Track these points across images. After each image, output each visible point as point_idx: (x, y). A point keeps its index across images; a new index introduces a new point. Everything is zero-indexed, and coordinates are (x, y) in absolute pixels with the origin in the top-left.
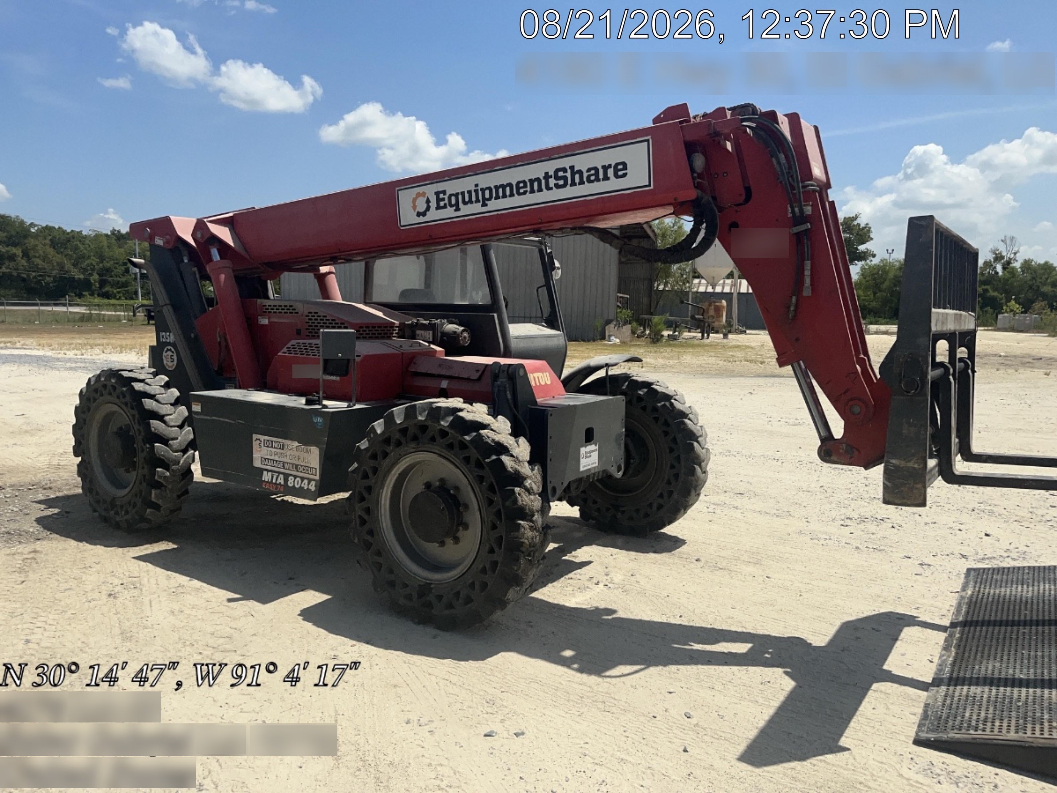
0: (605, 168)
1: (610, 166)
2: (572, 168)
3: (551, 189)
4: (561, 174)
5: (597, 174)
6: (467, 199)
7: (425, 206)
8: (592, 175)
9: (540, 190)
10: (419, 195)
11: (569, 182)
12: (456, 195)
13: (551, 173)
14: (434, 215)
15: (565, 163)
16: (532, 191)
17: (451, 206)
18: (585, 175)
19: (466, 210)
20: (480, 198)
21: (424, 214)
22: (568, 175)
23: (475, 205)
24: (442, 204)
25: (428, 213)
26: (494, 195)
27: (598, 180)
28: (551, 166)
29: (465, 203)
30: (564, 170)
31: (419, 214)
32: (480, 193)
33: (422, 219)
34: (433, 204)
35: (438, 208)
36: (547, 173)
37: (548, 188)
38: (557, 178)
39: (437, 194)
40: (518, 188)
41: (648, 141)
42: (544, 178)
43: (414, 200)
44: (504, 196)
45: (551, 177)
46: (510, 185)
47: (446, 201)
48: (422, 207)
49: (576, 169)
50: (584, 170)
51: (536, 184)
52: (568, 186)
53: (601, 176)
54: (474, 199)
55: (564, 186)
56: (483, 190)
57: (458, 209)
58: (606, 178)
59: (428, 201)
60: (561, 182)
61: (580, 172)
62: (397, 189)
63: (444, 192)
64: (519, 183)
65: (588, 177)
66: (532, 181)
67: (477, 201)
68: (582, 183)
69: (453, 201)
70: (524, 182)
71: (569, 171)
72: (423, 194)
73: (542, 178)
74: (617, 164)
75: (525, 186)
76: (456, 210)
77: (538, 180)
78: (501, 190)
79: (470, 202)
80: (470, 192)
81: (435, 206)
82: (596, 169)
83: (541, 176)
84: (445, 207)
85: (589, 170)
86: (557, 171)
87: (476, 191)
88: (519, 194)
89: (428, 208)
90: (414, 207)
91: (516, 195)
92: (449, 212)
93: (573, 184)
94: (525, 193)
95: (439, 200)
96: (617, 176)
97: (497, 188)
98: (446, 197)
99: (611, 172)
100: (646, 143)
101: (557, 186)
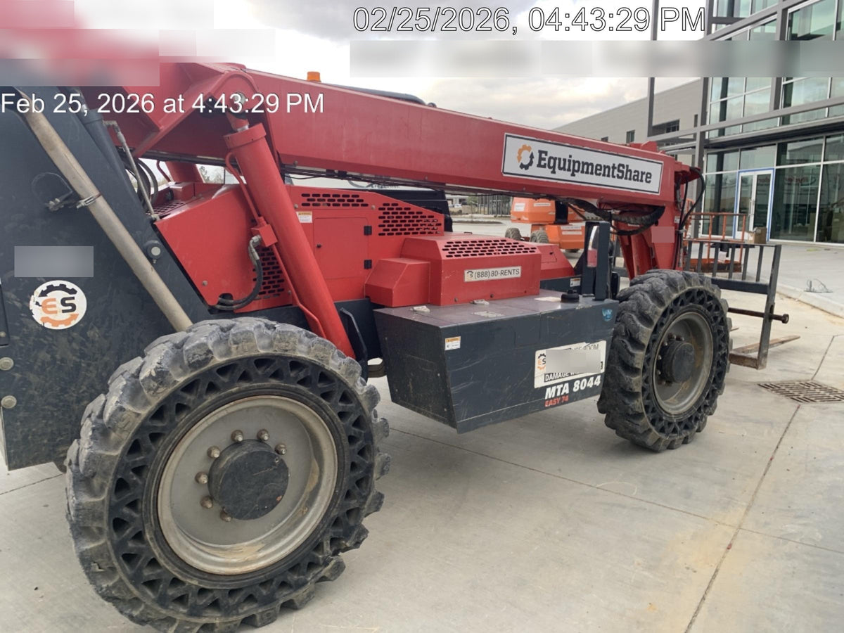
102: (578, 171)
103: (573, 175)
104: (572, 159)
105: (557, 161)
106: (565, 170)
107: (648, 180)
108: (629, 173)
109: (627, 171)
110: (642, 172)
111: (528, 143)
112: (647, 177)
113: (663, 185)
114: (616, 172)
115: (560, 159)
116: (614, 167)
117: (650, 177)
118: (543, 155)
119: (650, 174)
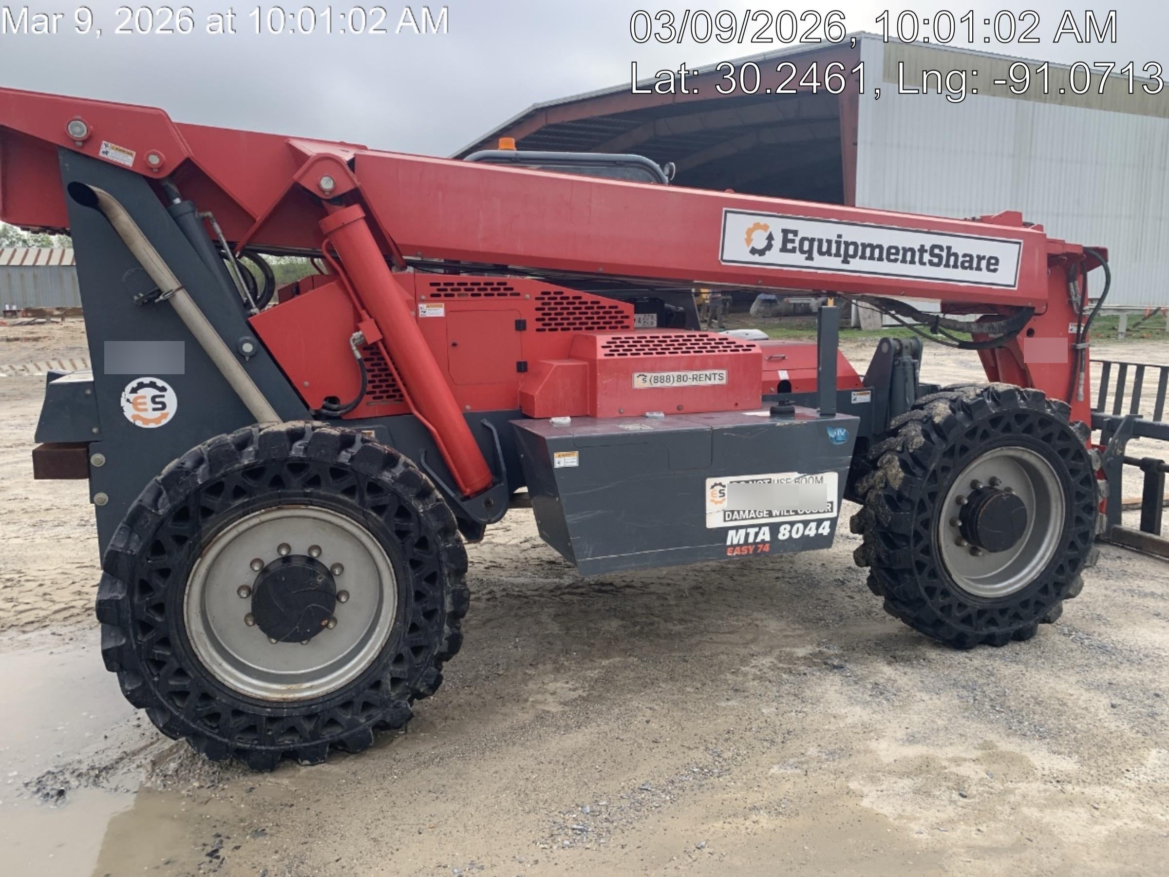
0: (980, 258)
1: (984, 258)
2: (949, 248)
3: (924, 264)
4: (937, 251)
5: (971, 261)
6: (824, 249)
7: (765, 243)
8: (967, 261)
9: (912, 262)
10: (757, 226)
11: (944, 262)
12: (812, 241)
13: (927, 247)
14: (775, 257)
15: (944, 241)
16: (904, 261)
17: (802, 251)
18: (960, 259)
19: (820, 261)
20: (842, 252)
21: (762, 252)
22: (944, 254)
23: (832, 258)
24: (790, 246)
25: (767, 252)
26: (860, 253)
27: (971, 268)
28: (929, 241)
29: (821, 253)
30: (941, 248)
31: (753, 251)
32: (843, 246)
33: (756, 258)
34: (777, 243)
35: (784, 249)
36: (922, 246)
37: (922, 263)
38: (932, 254)
39: (785, 232)
40: (889, 253)
41: (1019, 243)
42: (919, 250)
43: (750, 232)
44: (872, 258)
45: (926, 251)
46: (880, 247)
47: (797, 244)
48: (761, 244)
49: (953, 251)
50: (960, 255)
51: (909, 254)
52: (942, 266)
53: (975, 265)
54: (834, 250)
55: (938, 265)
56: (847, 244)
57: (810, 258)
58: (979, 268)
59: (770, 238)
60: (936, 260)
61: (956, 255)
62: (724, 209)
63: (795, 233)
64: (890, 248)
65: (963, 263)
66: (905, 250)
67: (838, 254)
68: (955, 266)
69: (806, 246)
70: (896, 248)
71: (945, 251)
72: (765, 227)
73: (916, 250)
74: (991, 258)
75: (897, 253)
76: (807, 259)
77: (912, 250)
78: (868, 250)
79: (828, 253)
80: (829, 242)
81: (780, 246)
82: (971, 256)
83: (917, 247)
84: (793, 250)
85: (965, 256)
86: (934, 247)
87: (838, 243)
88: (889, 260)
89: (769, 247)
90: (749, 241)
91: (885, 260)
92: (798, 259)
93: (947, 265)
94: (896, 260)
95: (786, 241)
96: (989, 270)
97: (864, 246)
98: (797, 240)
99: (984, 264)
100: (1018, 246)
101: (931, 263)
102: (854, 256)
103: (845, 261)
104: (843, 240)
105: (816, 244)
106: (830, 254)
107: (992, 267)
108: (952, 259)
109: (949, 255)
110: (978, 257)
111: (762, 220)
112: (989, 264)
113: (1024, 274)
114: (927, 257)
115: (820, 241)
116: (922, 250)
117: (997, 263)
118: (790, 236)
119: (997, 259)
